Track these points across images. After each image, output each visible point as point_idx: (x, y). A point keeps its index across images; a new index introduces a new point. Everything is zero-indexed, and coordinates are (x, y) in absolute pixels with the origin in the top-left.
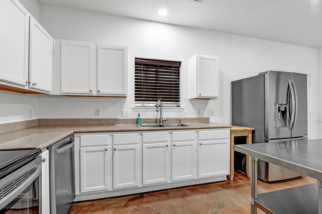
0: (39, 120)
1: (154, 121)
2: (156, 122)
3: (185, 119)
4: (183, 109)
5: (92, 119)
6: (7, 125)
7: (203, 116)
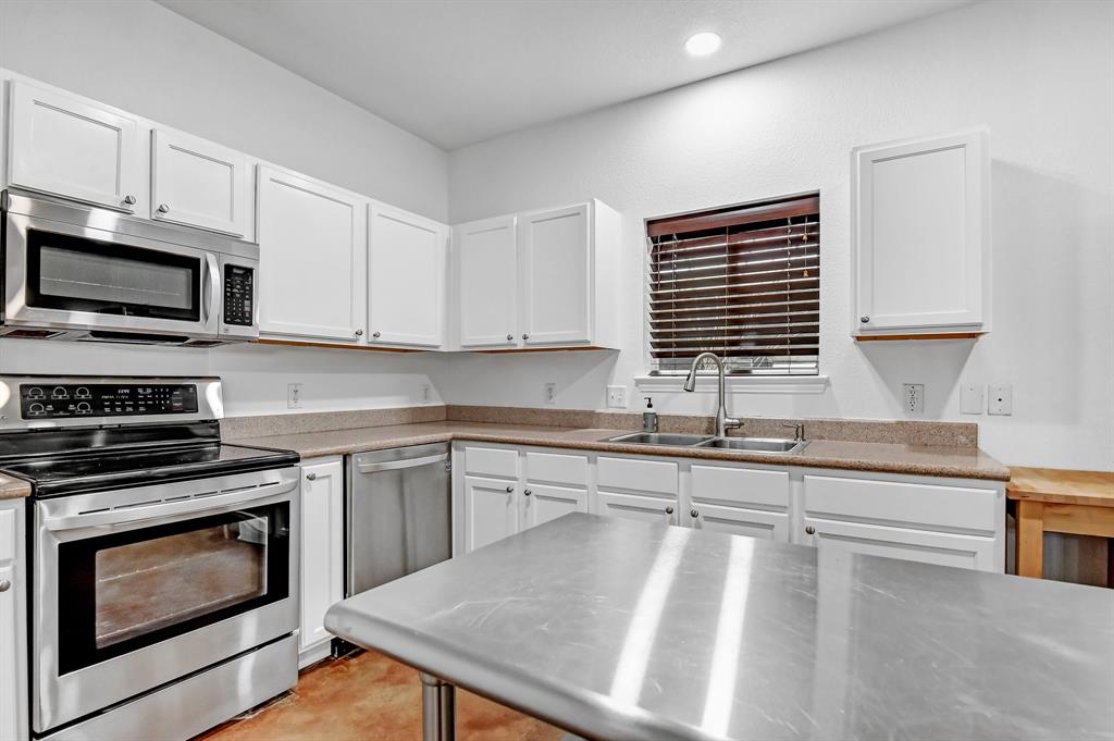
0: (448, 408)
1: (705, 426)
2: (709, 431)
3: (831, 423)
4: (827, 382)
5: (538, 410)
6: (362, 413)
7: (938, 417)
